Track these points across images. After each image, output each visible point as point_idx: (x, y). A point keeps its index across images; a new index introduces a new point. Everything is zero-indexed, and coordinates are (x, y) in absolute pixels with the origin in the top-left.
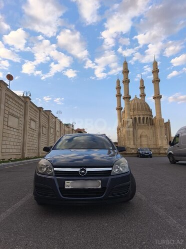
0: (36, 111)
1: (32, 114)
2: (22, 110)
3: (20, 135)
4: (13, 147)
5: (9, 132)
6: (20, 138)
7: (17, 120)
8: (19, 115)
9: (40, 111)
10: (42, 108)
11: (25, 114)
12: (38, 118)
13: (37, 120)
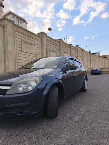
0: (67, 47)
1: (65, 49)
2: (58, 48)
7: (55, 53)
8: (56, 51)
9: (70, 46)
10: (71, 44)
11: (60, 50)
12: (69, 51)
13: (69, 52)
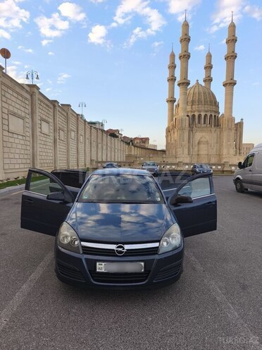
0: (48, 106)
1: (43, 112)
2: (27, 106)
3: (28, 143)
4: (20, 161)
5: (11, 140)
6: (28, 148)
7: (21, 121)
8: (23, 114)
9: (54, 106)
10: (56, 101)
11: (33, 113)
12: (52, 117)
13: (51, 121)
